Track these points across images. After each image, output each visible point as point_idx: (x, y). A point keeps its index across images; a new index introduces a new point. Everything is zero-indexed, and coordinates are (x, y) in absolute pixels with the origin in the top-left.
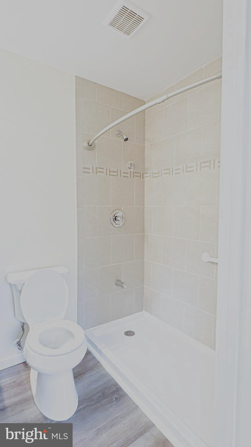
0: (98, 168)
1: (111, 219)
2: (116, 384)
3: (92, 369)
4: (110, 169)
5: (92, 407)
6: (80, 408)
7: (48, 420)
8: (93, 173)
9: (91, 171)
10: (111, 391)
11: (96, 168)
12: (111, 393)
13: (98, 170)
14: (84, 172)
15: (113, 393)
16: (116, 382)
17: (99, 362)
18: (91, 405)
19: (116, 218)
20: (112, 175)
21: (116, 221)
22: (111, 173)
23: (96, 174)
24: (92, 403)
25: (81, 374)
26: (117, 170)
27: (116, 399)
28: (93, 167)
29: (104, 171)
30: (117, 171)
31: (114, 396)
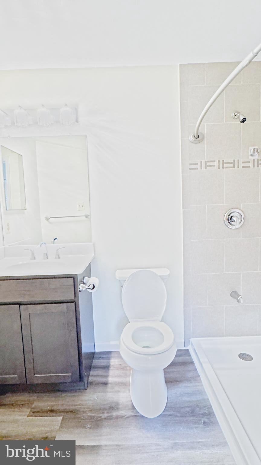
0: (208, 161)
1: (225, 220)
2: (210, 407)
3: (189, 380)
4: (223, 161)
5: (177, 418)
6: (165, 414)
7: (135, 410)
8: (201, 169)
9: (198, 166)
10: (202, 411)
11: (206, 161)
12: (202, 414)
13: (208, 164)
14: (190, 169)
15: (204, 415)
16: (211, 405)
17: (199, 376)
18: (177, 416)
19: (232, 218)
20: (226, 167)
21: (232, 223)
22: (225, 165)
23: (206, 168)
24: (178, 415)
25: (177, 381)
26: (234, 160)
27: (205, 422)
28: (201, 162)
29: (216, 164)
30: (233, 162)
31: (203, 419)
